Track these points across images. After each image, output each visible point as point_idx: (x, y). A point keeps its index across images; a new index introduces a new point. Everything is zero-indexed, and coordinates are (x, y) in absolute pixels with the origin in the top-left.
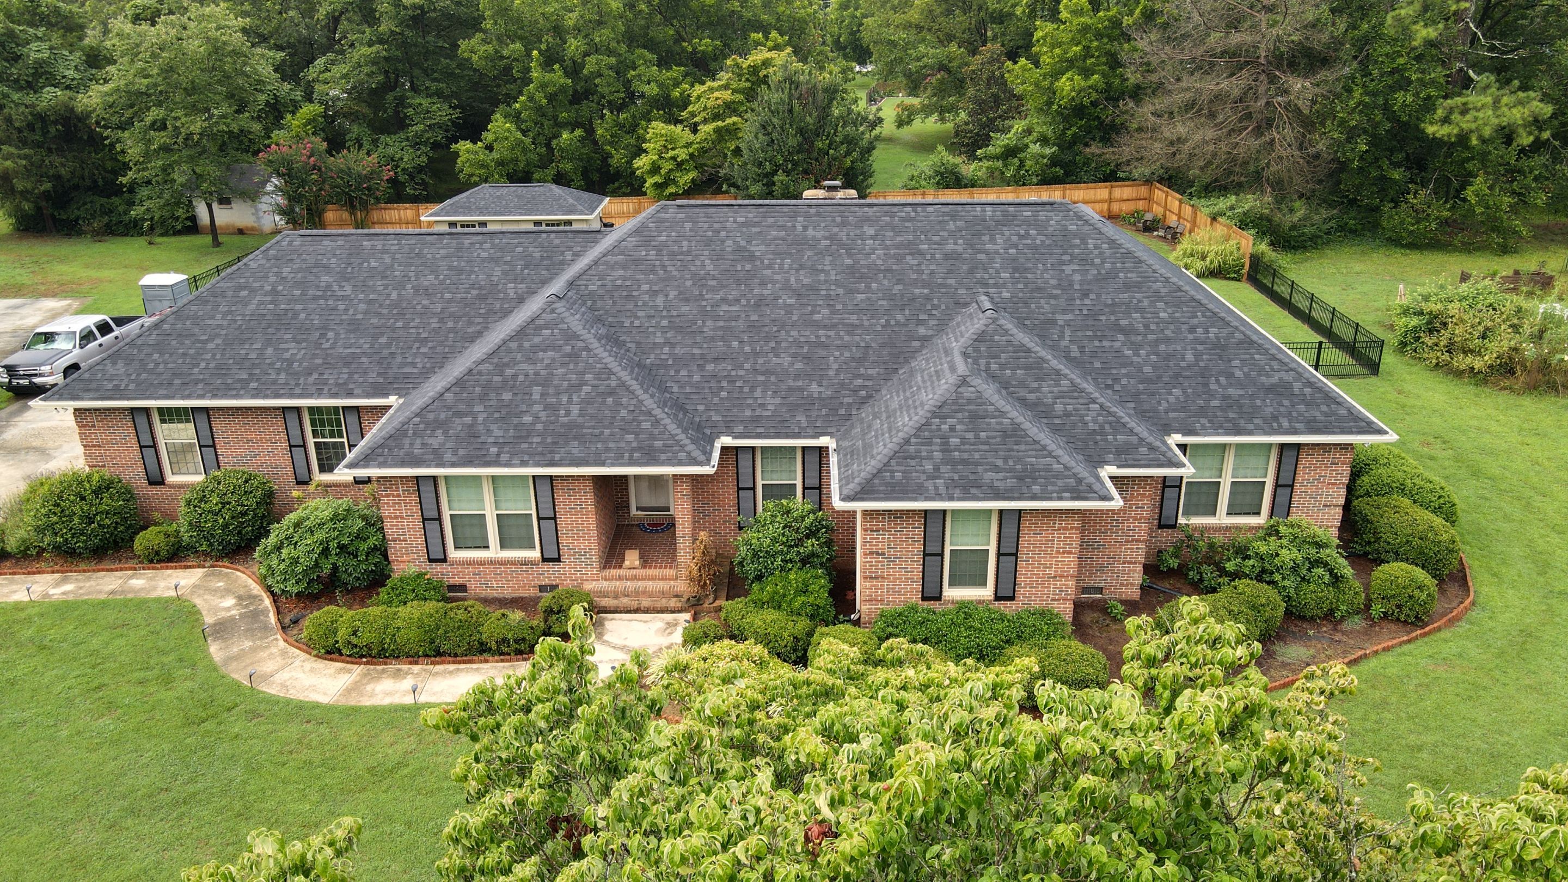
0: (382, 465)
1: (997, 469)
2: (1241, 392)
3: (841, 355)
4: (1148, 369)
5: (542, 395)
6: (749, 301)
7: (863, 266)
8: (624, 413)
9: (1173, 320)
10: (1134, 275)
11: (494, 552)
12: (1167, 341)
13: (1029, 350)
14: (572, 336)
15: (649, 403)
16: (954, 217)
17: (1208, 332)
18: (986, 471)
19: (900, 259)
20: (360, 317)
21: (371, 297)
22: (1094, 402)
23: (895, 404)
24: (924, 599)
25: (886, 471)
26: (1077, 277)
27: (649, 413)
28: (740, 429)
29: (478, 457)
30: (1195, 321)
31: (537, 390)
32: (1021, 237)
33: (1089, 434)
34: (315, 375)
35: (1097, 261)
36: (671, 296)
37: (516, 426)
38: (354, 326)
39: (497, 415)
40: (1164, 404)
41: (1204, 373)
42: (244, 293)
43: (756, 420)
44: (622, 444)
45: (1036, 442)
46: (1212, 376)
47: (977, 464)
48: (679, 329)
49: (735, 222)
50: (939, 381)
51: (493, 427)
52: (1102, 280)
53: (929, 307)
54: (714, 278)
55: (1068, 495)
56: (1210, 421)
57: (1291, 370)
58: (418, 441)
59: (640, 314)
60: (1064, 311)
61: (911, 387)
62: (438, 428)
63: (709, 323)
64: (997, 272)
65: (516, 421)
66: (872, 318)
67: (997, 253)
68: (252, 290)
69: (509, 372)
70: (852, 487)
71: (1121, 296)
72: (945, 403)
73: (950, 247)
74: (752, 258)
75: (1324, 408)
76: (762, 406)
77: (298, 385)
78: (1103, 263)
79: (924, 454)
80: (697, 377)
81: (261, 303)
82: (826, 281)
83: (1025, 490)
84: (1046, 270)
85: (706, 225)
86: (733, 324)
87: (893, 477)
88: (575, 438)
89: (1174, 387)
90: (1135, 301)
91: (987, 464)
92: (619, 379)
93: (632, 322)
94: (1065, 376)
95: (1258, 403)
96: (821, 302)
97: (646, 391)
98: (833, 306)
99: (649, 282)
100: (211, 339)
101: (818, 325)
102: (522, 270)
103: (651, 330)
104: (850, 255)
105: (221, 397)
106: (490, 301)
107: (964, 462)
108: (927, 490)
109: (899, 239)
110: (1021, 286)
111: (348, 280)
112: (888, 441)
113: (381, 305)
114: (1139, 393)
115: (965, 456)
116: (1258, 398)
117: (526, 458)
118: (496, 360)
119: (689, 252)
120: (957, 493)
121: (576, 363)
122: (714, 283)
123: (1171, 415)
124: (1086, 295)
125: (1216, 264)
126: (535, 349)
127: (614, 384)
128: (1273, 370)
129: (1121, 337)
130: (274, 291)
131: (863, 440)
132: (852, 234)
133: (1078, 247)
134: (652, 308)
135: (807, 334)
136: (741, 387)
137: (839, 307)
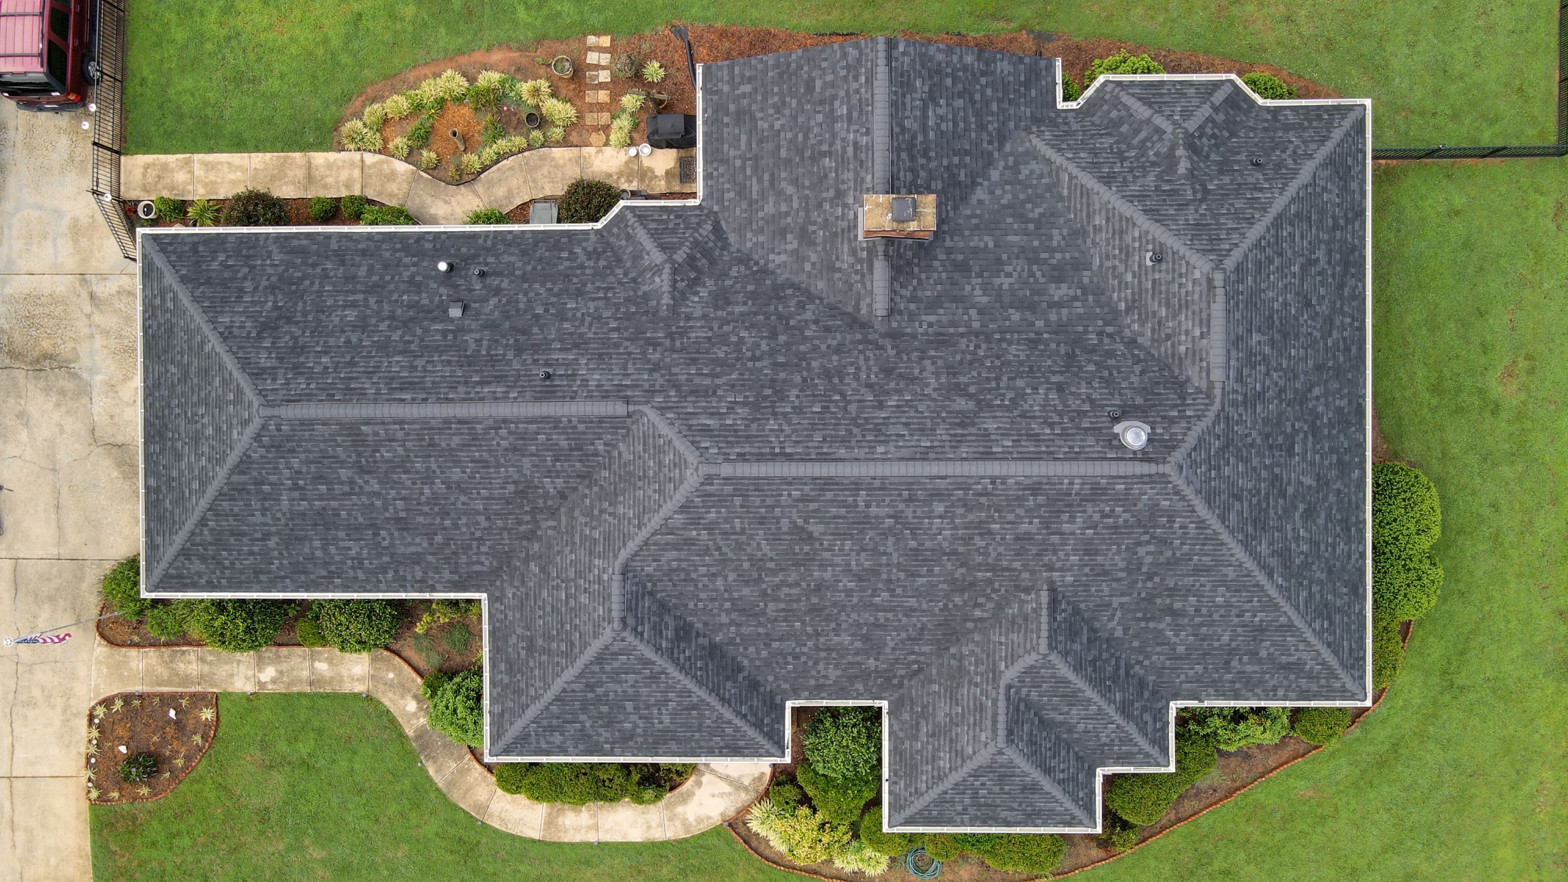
0: (520, 755)
1: (1012, 810)
2: (1256, 668)
3: (898, 635)
4: (1181, 648)
5: (634, 708)
8: (708, 721)
9: (1228, 605)
13: (1069, 682)
14: (646, 662)
15: (728, 714)
17: (1255, 616)
18: (1003, 810)
20: (403, 514)
21: (404, 492)
22: (1113, 723)
23: (940, 717)
25: (926, 810)
26: (1149, 559)
27: (730, 722)
28: (806, 695)
30: (1247, 606)
31: (629, 704)
32: (1104, 516)
33: (1099, 745)
34: (391, 573)
35: (1177, 542)
36: (730, 579)
37: (619, 730)
38: (403, 525)
39: (600, 722)
40: (1183, 677)
41: (1232, 652)
42: (266, 488)
43: (820, 686)
45: (1048, 793)
46: (1237, 654)
47: (997, 806)
48: (742, 611)
49: (790, 495)
50: (981, 731)
55: (1061, 825)
57: (1314, 651)
60: (1123, 595)
65: (618, 726)
67: (1072, 533)
70: (899, 818)
72: (980, 767)
78: (1183, 544)
79: (957, 800)
80: (764, 653)
81: (292, 499)
82: (888, 565)
84: (1119, 552)
87: (930, 814)
88: (672, 739)
89: (1198, 664)
91: (1006, 806)
94: (1095, 702)
95: (1267, 676)
96: (880, 586)
97: (724, 701)
98: (894, 590)
99: (707, 565)
100: (267, 536)
101: (877, 608)
102: (553, 462)
103: (715, 611)
104: (914, 536)
106: (530, 496)
108: (955, 821)
109: (971, 517)
111: (368, 473)
113: (419, 504)
115: (989, 801)
116: (1269, 673)
118: (584, 681)
120: (978, 823)
121: (658, 683)
122: (771, 565)
123: (1186, 685)
124: (1150, 577)
126: (617, 672)
127: (694, 700)
128: (1297, 650)
129: (1168, 619)
130: (298, 487)
131: (911, 746)
132: (919, 513)
133: (1163, 527)
134: (712, 590)
135: (867, 617)
136: (805, 663)
137: (899, 591)
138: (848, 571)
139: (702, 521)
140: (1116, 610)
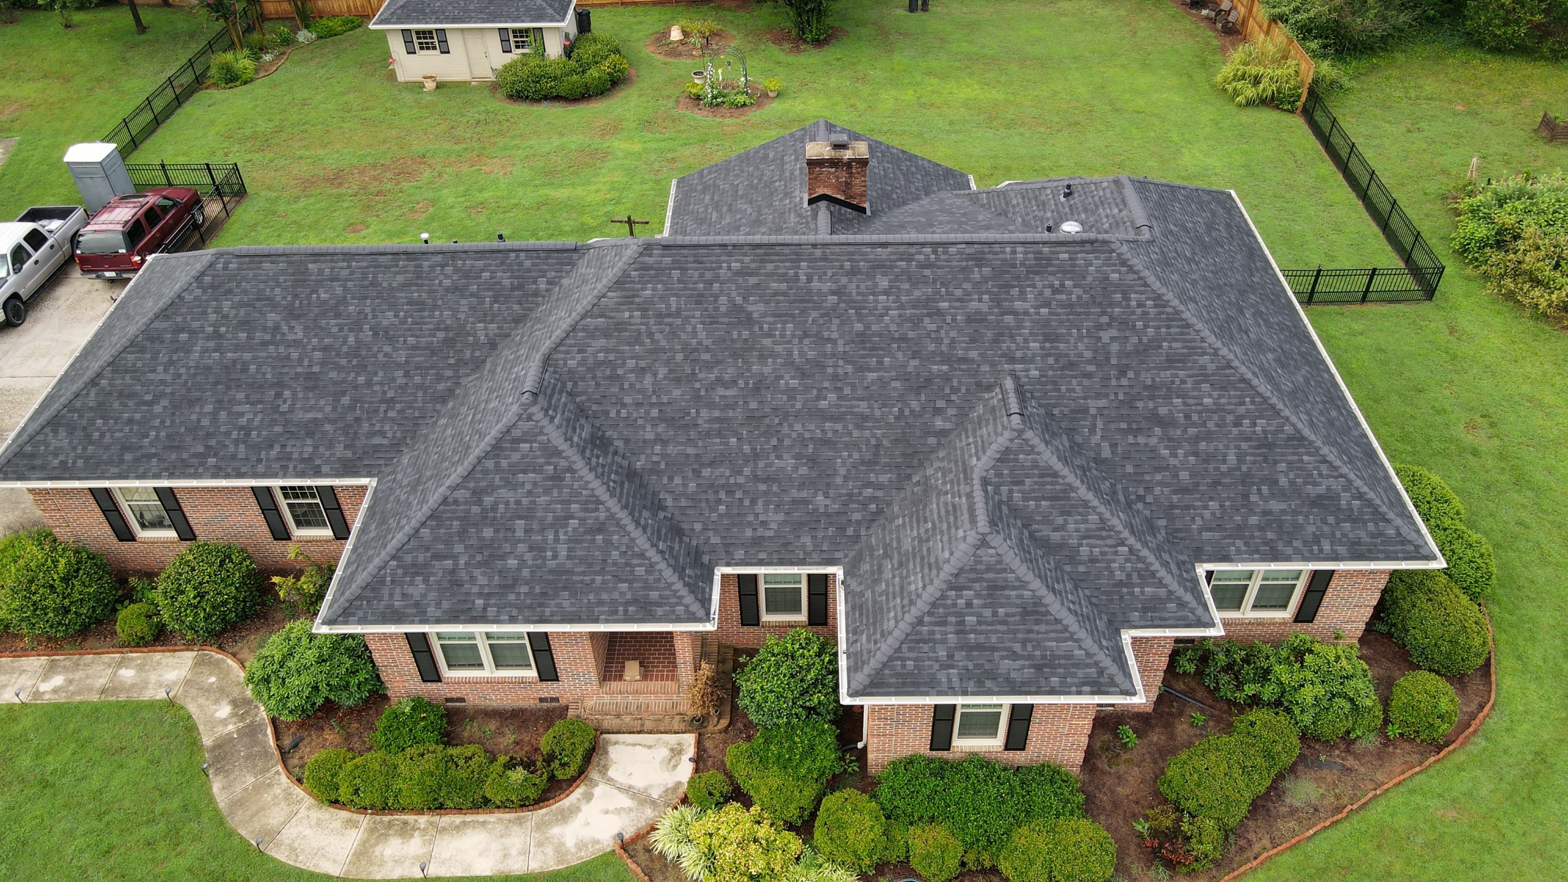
0: (363, 621)
1: (1014, 656)
2: (1283, 506)
3: (850, 456)
4: (1184, 475)
5: (526, 531)
6: (747, 384)
7: (874, 335)
8: (615, 554)
9: (1218, 409)
10: (1179, 345)
11: (489, 671)
12: (1209, 436)
13: (1055, 475)
14: (552, 452)
15: (642, 542)
16: (979, 260)
17: (1255, 425)
18: (1003, 658)
19: (916, 322)
20: (316, 369)
21: (327, 341)
22: (1123, 544)
23: (907, 545)
24: (931, 749)
25: (898, 659)
26: (1115, 347)
27: (642, 555)
28: (740, 554)
29: (463, 611)
30: (1241, 410)
31: (520, 523)
32: (1055, 291)
33: (1115, 585)
34: (277, 448)
35: (1139, 324)
36: (660, 376)
37: (500, 572)
38: (312, 382)
39: (479, 558)
40: (1199, 521)
41: (1246, 480)
42: (184, 336)
43: (757, 542)
44: (616, 596)
45: (1058, 621)
46: (1253, 484)
47: (994, 649)
48: (671, 422)
49: (729, 268)
50: (957, 528)
51: (477, 572)
52: (1142, 351)
53: (947, 391)
54: (707, 350)
55: (1087, 689)
56: (1246, 544)
57: (1342, 476)
58: (398, 591)
59: (628, 400)
60: (1098, 396)
61: (926, 521)
62: (416, 574)
63: (704, 413)
64: (1026, 341)
65: (499, 564)
66: (884, 405)
67: (1026, 313)
68: (192, 332)
69: (488, 500)
70: (861, 678)
71: (1163, 374)
72: (961, 570)
73: (974, 305)
74: (749, 321)
75: (1371, 526)
76: (764, 523)
77: (259, 460)
78: (1146, 327)
79: (938, 636)
80: (692, 486)
81: (205, 350)
82: (833, 355)
83: (1043, 682)
84: (1081, 338)
85: (696, 274)
86: (731, 414)
87: (904, 666)
88: (565, 588)
89: (1211, 499)
90: (1177, 381)
91: (1005, 649)
92: (608, 510)
93: (618, 412)
94: (1094, 508)
95: (1301, 519)
96: (826, 384)
97: (638, 524)
98: (841, 389)
99: (637, 357)
100: (157, 398)
101: (824, 416)
102: (491, 304)
103: (640, 422)
104: (860, 317)
105: (179, 477)
106: (459, 346)
107: (980, 647)
108: (940, 683)
109: (917, 293)
110: (1051, 360)
111: (298, 317)
112: (900, 615)
113: (338, 355)
114: (1172, 507)
115: (982, 639)
116: (1300, 513)
117: (515, 612)
118: (472, 485)
119: (678, 313)
120: (971, 686)
121: (560, 488)
122: (706, 357)
123: (1206, 535)
124: (1122, 373)
125: (1270, 93)
126: (515, 470)
127: (602, 515)
128: (1321, 475)
129: (1158, 431)
130: (217, 335)
131: (873, 592)
132: (862, 286)
133: (1119, 304)
134: (639, 392)
135: (813, 429)
136: (741, 500)
137: (847, 391)
138: (789, 363)
139: (637, 300)
140: (1094, 417)
